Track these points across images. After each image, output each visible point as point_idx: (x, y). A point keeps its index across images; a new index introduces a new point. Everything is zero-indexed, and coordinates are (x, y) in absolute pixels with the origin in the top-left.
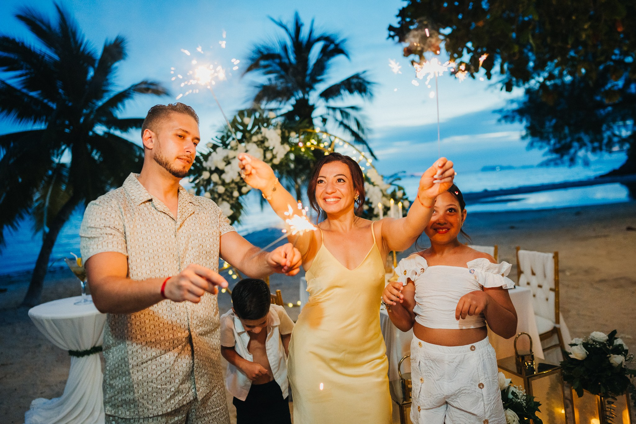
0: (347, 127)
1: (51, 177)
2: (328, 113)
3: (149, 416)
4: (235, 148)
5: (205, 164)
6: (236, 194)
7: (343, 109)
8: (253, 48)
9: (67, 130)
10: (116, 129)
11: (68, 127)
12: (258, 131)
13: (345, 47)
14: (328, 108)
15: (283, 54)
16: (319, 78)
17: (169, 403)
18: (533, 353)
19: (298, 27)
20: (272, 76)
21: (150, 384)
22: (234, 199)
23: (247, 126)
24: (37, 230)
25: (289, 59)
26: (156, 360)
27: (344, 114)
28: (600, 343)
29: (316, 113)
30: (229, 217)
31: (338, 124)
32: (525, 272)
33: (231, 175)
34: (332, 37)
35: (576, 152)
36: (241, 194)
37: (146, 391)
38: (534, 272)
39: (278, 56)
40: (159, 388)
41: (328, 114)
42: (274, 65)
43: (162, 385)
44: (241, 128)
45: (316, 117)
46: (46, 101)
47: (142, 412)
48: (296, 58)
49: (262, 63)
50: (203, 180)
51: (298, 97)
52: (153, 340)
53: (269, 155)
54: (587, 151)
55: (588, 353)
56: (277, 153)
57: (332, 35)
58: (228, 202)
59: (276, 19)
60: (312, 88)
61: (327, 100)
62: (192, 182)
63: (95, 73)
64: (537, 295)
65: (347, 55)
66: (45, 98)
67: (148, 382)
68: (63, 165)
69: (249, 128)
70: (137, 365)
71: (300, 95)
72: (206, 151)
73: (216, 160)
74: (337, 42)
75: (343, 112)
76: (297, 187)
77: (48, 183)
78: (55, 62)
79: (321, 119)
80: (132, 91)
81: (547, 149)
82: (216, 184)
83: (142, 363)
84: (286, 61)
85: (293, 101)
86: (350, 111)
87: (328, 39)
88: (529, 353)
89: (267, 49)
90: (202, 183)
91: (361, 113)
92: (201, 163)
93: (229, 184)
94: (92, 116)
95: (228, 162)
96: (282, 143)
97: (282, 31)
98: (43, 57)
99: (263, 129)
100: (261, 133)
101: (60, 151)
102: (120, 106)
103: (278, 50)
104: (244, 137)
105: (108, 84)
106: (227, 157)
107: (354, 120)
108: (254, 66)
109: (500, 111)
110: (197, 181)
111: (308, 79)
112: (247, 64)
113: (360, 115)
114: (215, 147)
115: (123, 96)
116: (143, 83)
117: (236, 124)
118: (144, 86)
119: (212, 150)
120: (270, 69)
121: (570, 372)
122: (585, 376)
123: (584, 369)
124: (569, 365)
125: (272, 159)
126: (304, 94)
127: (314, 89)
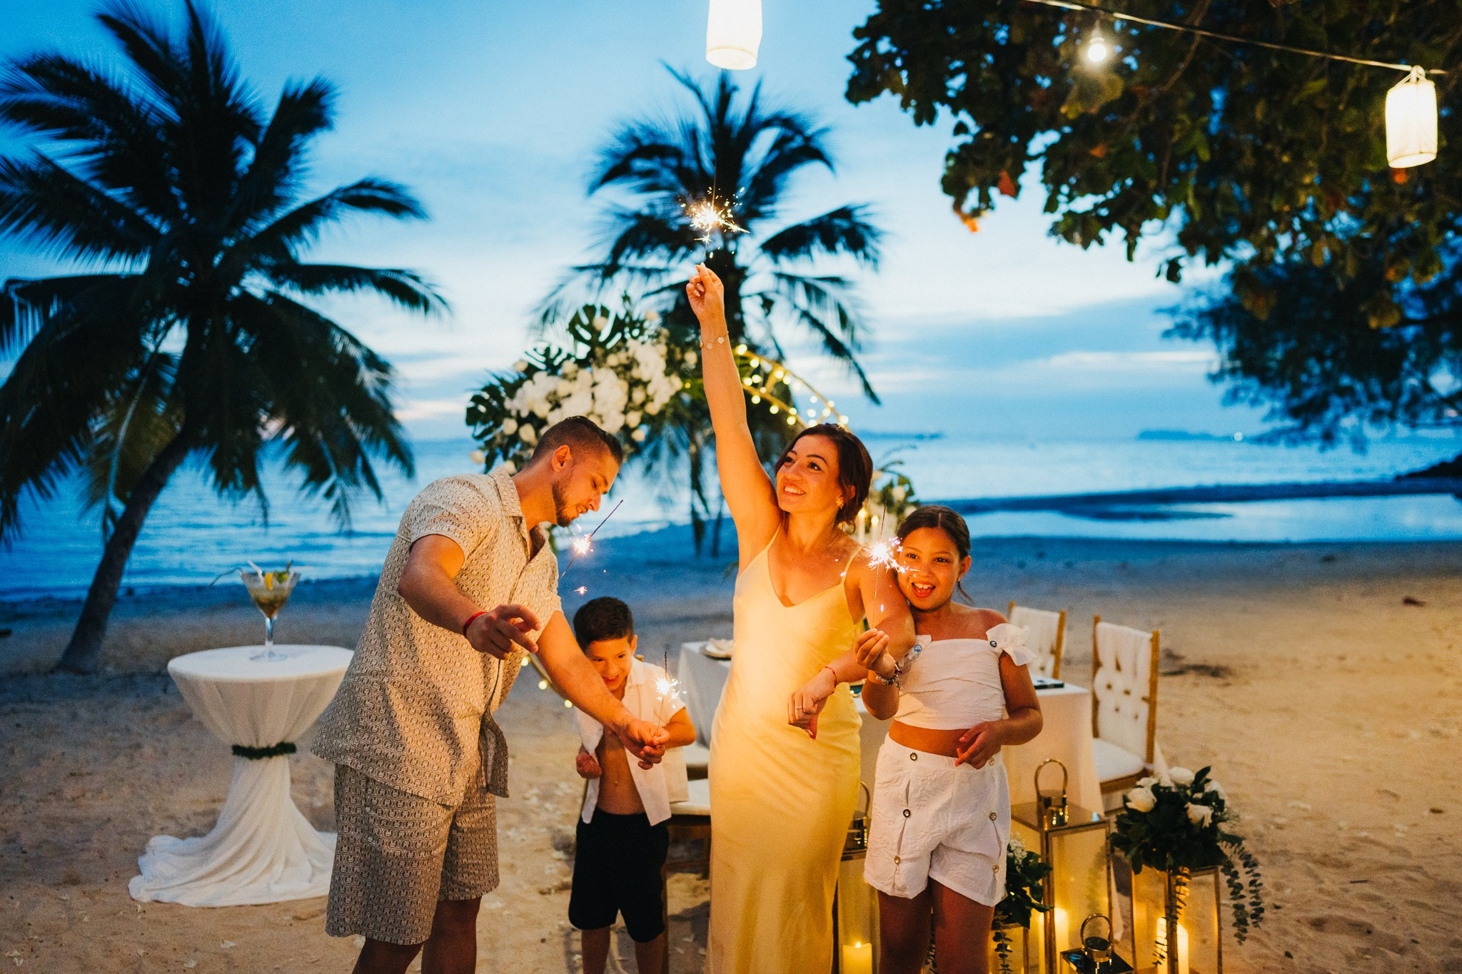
0: (815, 323)
1: (135, 383)
2: (777, 287)
4: (571, 376)
5: (508, 404)
7: (811, 283)
9: (182, 281)
11: (185, 273)
12: (620, 344)
13: (826, 143)
14: (780, 276)
15: (686, 147)
16: (764, 209)
19: (725, 93)
20: (658, 196)
23: (599, 334)
24: (92, 501)
25: (699, 160)
27: (814, 294)
28: (1179, 786)
29: (750, 287)
31: (797, 314)
32: (1105, 664)
34: (798, 121)
35: (1337, 418)
38: (1121, 664)
39: (676, 152)
41: (777, 292)
42: (665, 172)
44: (587, 335)
45: (749, 296)
46: (140, 211)
48: (715, 161)
49: (639, 164)
50: (503, 435)
53: (638, 396)
54: (1361, 417)
55: (1157, 803)
56: (655, 393)
57: (797, 116)
60: (745, 229)
61: (776, 258)
62: (479, 438)
63: (258, 157)
64: (1123, 710)
65: (828, 163)
66: (140, 206)
68: (165, 358)
69: (602, 338)
71: (718, 244)
72: (514, 378)
73: (532, 397)
74: (809, 132)
75: (813, 291)
76: (693, 449)
77: (129, 397)
79: (759, 300)
80: (336, 201)
81: (1267, 407)
84: (693, 164)
86: (825, 286)
87: (787, 123)
88: (1061, 793)
89: (651, 133)
90: (499, 440)
91: (852, 292)
92: (500, 399)
95: (555, 403)
96: (667, 373)
97: (690, 96)
99: (630, 342)
100: (627, 349)
101: (161, 326)
102: (306, 233)
103: (677, 140)
104: (591, 354)
106: (555, 393)
107: (834, 309)
108: (617, 170)
109: (1172, 311)
110: (488, 437)
112: (603, 163)
113: (850, 298)
114: (531, 371)
115: (314, 212)
116: (363, 185)
117: (578, 327)
118: (365, 192)
119: (523, 375)
120: (655, 179)
121: (1126, 833)
122: (1147, 838)
123: (1146, 827)
124: (1127, 822)
125: (644, 404)
126: (726, 241)
127: (750, 233)
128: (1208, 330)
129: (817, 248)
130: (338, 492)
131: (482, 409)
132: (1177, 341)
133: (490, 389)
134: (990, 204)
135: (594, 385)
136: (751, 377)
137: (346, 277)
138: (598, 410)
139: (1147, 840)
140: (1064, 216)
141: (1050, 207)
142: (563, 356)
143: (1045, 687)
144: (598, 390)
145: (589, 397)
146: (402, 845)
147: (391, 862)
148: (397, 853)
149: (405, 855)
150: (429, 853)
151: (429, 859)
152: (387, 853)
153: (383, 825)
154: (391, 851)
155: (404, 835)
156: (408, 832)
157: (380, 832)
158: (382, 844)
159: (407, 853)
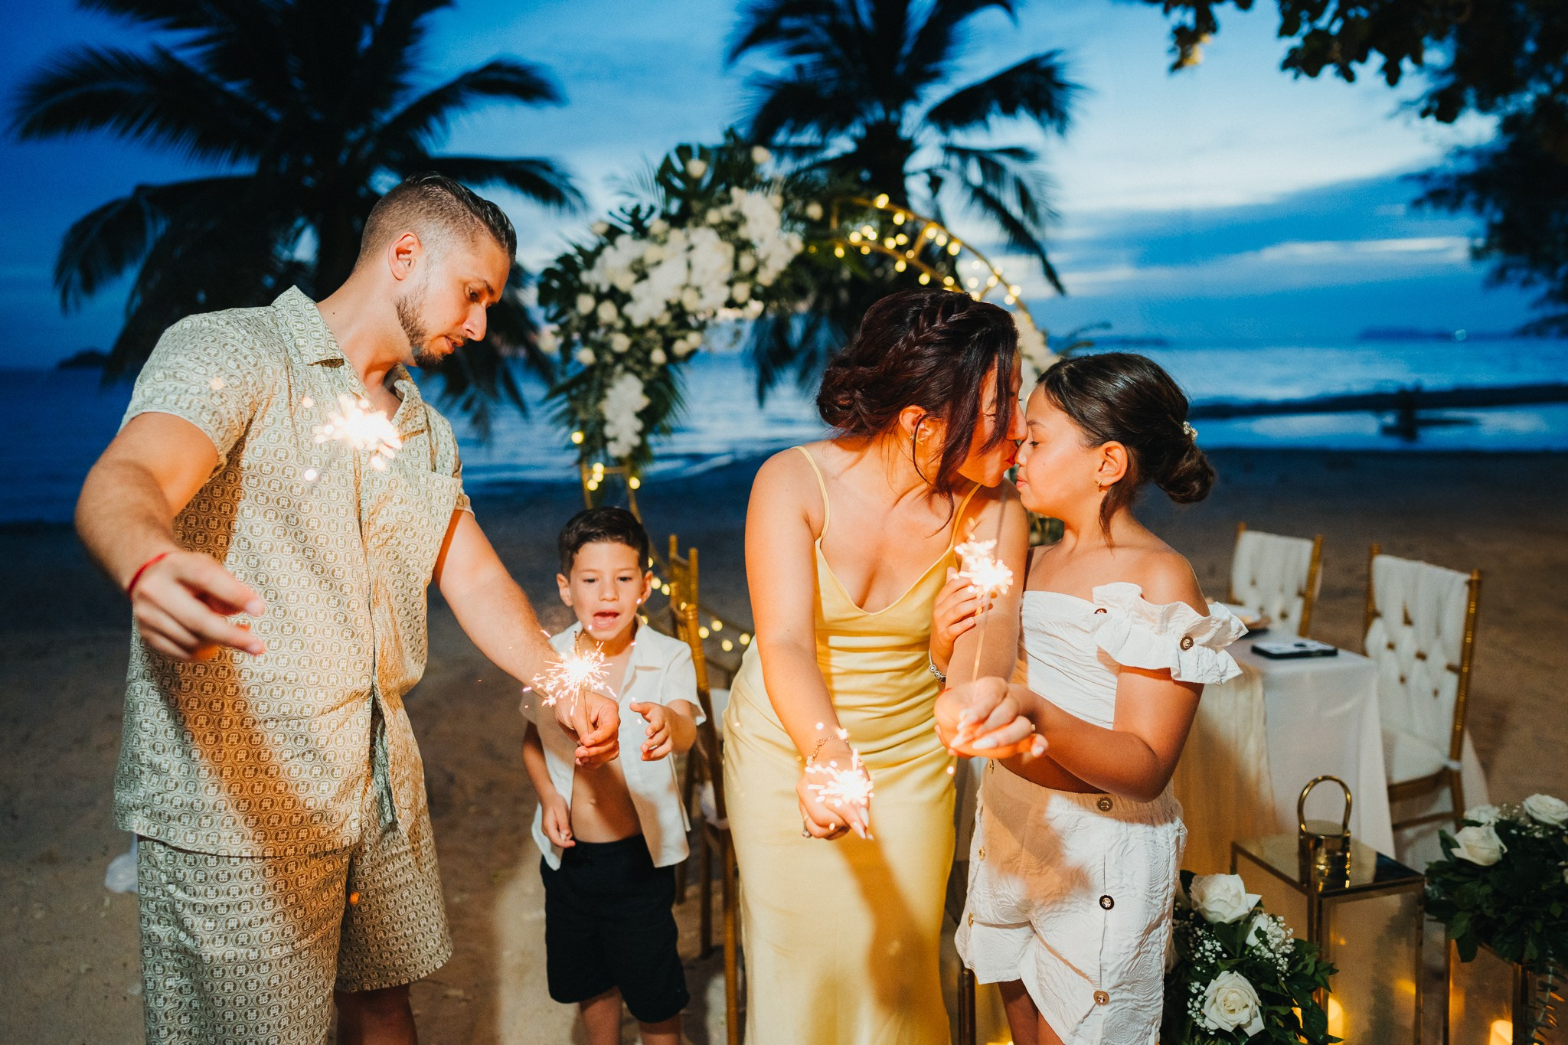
0: (992, 204)
2: (946, 163)
4: (662, 238)
5: (585, 276)
6: (658, 356)
7: (985, 156)
9: (309, 181)
11: (311, 172)
12: (724, 196)
14: (949, 149)
16: (932, 67)
18: (1349, 832)
20: (804, 60)
21: (262, 776)
22: (654, 369)
23: (697, 181)
25: (855, 14)
26: (288, 726)
27: (989, 170)
28: (1546, 827)
30: (639, 415)
31: (969, 194)
32: (1385, 614)
33: (647, 306)
36: (672, 359)
38: (1411, 616)
39: (830, 8)
41: (947, 167)
42: (817, 30)
44: (680, 186)
45: (914, 174)
46: (262, 105)
48: (874, 16)
49: (788, 23)
50: (579, 316)
51: (870, 119)
52: (291, 677)
53: (747, 262)
55: (1506, 850)
56: (767, 257)
58: (638, 375)
60: (911, 95)
61: (945, 130)
63: (376, 39)
64: (1412, 681)
65: (1010, 10)
66: (260, 100)
68: (300, 267)
69: (703, 185)
71: (879, 113)
72: (591, 243)
73: (614, 267)
75: (987, 163)
79: (926, 178)
80: (464, 87)
81: (1542, 288)
82: (610, 328)
84: (848, 19)
85: (857, 130)
86: (1004, 160)
88: (1339, 832)
90: (575, 323)
91: (1035, 166)
92: (576, 271)
93: (641, 330)
94: (369, 147)
95: (641, 273)
99: (736, 192)
100: (731, 203)
101: (292, 231)
102: (435, 124)
104: (685, 210)
105: (406, 68)
106: (641, 261)
107: (1013, 185)
108: (762, 31)
109: (1424, 177)
110: (563, 320)
111: (900, 68)
112: (746, 25)
113: (1034, 175)
114: (612, 233)
115: (442, 100)
116: (494, 67)
117: (670, 176)
118: (494, 75)
119: (605, 240)
120: (805, 39)
121: (1447, 893)
122: (1488, 908)
123: (1487, 889)
124: (1449, 876)
125: (754, 273)
126: (887, 110)
127: (915, 98)
128: (1470, 197)
129: (995, 116)
130: (476, 406)
131: (555, 284)
132: (1428, 209)
133: (566, 260)
134: (1211, 24)
135: (691, 248)
136: (894, 237)
137: (476, 171)
138: (696, 280)
139: (1489, 912)
140: (1306, 39)
141: (1287, 29)
142: (656, 216)
143: (1306, 655)
144: (697, 257)
145: (684, 264)
146: (237, 942)
147: (221, 969)
148: (230, 955)
149: (244, 956)
150: (290, 946)
151: (291, 957)
152: (212, 957)
153: (199, 913)
154: (218, 953)
155: (238, 926)
156: (245, 919)
157: (196, 924)
158: (202, 943)
159: (248, 954)
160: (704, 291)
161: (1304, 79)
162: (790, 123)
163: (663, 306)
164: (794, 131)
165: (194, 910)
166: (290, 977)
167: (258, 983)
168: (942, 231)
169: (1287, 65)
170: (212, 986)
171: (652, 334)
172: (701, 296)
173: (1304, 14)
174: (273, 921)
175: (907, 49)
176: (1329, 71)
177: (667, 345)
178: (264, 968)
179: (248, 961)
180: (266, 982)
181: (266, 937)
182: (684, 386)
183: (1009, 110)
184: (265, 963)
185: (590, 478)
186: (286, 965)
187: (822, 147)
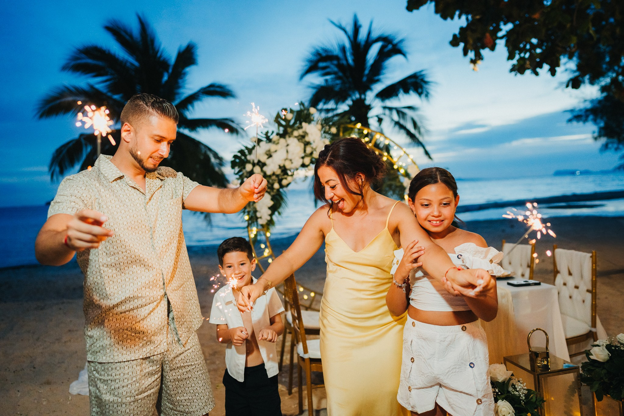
0: (402, 127)
3: (123, 360)
4: (277, 142)
5: (249, 157)
6: (276, 186)
7: (399, 109)
8: (313, 50)
10: (185, 128)
12: (300, 126)
13: (405, 47)
14: (385, 108)
15: (341, 55)
16: (376, 78)
17: (141, 351)
18: (549, 350)
19: (357, 28)
20: (328, 77)
22: (275, 191)
23: (289, 121)
25: (347, 60)
27: (401, 115)
29: (372, 114)
30: (270, 208)
31: (393, 124)
32: (561, 272)
33: (272, 167)
34: (390, 38)
36: (282, 186)
37: (122, 337)
38: (572, 272)
39: (336, 58)
40: (133, 336)
41: (384, 114)
42: (332, 66)
43: (135, 334)
44: (283, 123)
45: (372, 117)
47: (117, 356)
48: (354, 60)
49: (321, 64)
50: (247, 172)
51: (354, 98)
53: (309, 150)
55: (610, 355)
57: (390, 35)
58: (270, 194)
59: (335, 21)
61: (383, 100)
63: (169, 78)
64: (574, 297)
65: (404, 55)
67: (123, 330)
69: (292, 123)
70: (117, 314)
71: (357, 96)
72: (251, 145)
73: (259, 154)
74: (395, 42)
75: (400, 112)
78: (136, 69)
79: (376, 119)
80: (201, 93)
83: (121, 313)
84: (344, 62)
85: (349, 102)
86: (406, 111)
87: (386, 40)
88: (545, 350)
89: (325, 50)
90: (245, 174)
91: (419, 113)
92: (245, 156)
93: (270, 176)
95: (269, 155)
97: (342, 33)
98: (126, 64)
99: (304, 124)
100: (302, 128)
102: (190, 107)
103: (337, 51)
104: (285, 131)
105: (180, 87)
106: (269, 151)
107: (411, 121)
108: (312, 68)
109: (572, 111)
110: (240, 174)
111: (365, 79)
112: (306, 66)
113: (418, 116)
114: (259, 141)
115: (193, 98)
116: (212, 86)
117: (279, 119)
118: (212, 89)
119: (256, 144)
120: (328, 70)
121: (590, 374)
122: (606, 379)
123: (604, 371)
124: (590, 367)
125: (311, 153)
126: (360, 94)
127: (370, 89)
128: (591, 117)
129: (401, 94)
131: (237, 160)
132: (575, 123)
133: (241, 152)
134: (481, 57)
135: (288, 145)
137: (205, 123)
138: (290, 157)
139: (606, 380)
140: (518, 61)
141: (511, 57)
142: (274, 134)
143: (529, 285)
144: (290, 148)
145: (285, 151)
146: (114, 394)
147: (108, 405)
148: (111, 400)
149: (116, 400)
150: (133, 397)
151: (134, 402)
152: (105, 400)
153: (102, 383)
154: (107, 398)
155: (115, 388)
156: (117, 386)
157: (101, 387)
158: (102, 394)
159: (118, 399)
160: (293, 161)
161: (519, 75)
162: (324, 100)
163: (278, 167)
164: (325, 103)
165: (101, 381)
166: (134, 410)
167: (121, 411)
168: (382, 136)
169: (512, 70)
170: (105, 411)
171: (274, 177)
172: (292, 163)
173: (517, 52)
174: (127, 387)
175: (367, 72)
176: (528, 72)
177: (280, 182)
178: (124, 406)
179: (117, 403)
180: (124, 411)
181: (124, 393)
182: (286, 196)
183: (406, 91)
184: (124, 404)
185: (252, 233)
186: (132, 405)
187: (336, 109)
